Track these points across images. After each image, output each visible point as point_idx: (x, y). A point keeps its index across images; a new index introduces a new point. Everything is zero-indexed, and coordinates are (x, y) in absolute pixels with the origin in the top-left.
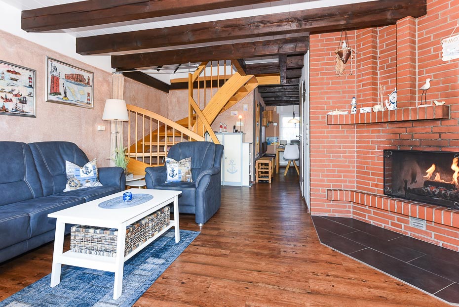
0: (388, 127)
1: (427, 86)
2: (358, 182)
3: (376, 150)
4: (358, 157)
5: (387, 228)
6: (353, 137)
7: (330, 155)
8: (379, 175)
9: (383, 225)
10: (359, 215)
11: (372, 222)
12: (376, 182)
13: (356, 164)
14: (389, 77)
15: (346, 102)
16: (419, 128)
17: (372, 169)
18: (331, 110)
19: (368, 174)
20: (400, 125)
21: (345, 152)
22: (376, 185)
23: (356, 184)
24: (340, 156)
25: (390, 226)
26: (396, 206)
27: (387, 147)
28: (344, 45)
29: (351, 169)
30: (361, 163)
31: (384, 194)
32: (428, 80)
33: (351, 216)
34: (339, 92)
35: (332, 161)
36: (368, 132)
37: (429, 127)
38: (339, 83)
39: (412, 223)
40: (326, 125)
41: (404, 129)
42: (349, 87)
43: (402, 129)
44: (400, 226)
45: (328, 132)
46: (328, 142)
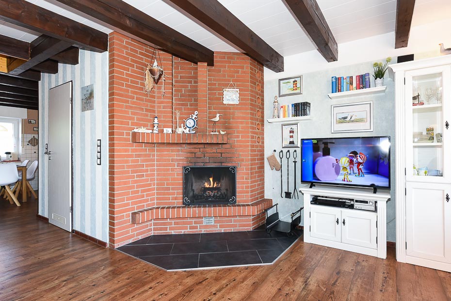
0: (186, 147)
1: (217, 119)
2: (158, 199)
3: (176, 167)
4: (158, 175)
5: (186, 233)
6: (154, 155)
7: (134, 175)
8: (178, 189)
9: (183, 231)
10: (161, 229)
11: (173, 232)
12: (176, 196)
13: (156, 182)
14: (182, 105)
15: (149, 121)
16: (209, 149)
17: (172, 184)
18: (136, 127)
19: (168, 189)
20: (196, 146)
21: (147, 170)
22: (176, 198)
23: (155, 201)
24: (143, 176)
25: (189, 230)
26: (197, 211)
27: (185, 163)
28: (156, 64)
29: (152, 187)
30: (161, 180)
31: (183, 204)
32: (218, 115)
33: (152, 233)
34: (143, 109)
35: (136, 182)
36: (168, 151)
37: (214, 149)
38: (142, 100)
39: (205, 221)
40: (131, 142)
41: (199, 149)
42: (151, 106)
43: (197, 150)
44: (196, 227)
45: (133, 151)
46: (133, 161)
